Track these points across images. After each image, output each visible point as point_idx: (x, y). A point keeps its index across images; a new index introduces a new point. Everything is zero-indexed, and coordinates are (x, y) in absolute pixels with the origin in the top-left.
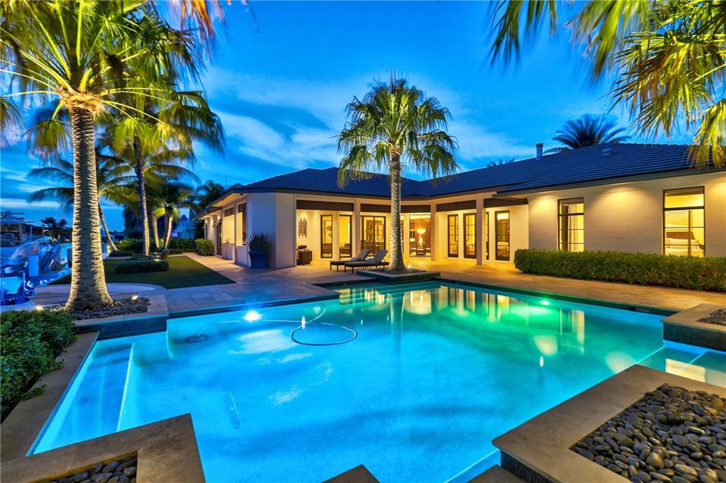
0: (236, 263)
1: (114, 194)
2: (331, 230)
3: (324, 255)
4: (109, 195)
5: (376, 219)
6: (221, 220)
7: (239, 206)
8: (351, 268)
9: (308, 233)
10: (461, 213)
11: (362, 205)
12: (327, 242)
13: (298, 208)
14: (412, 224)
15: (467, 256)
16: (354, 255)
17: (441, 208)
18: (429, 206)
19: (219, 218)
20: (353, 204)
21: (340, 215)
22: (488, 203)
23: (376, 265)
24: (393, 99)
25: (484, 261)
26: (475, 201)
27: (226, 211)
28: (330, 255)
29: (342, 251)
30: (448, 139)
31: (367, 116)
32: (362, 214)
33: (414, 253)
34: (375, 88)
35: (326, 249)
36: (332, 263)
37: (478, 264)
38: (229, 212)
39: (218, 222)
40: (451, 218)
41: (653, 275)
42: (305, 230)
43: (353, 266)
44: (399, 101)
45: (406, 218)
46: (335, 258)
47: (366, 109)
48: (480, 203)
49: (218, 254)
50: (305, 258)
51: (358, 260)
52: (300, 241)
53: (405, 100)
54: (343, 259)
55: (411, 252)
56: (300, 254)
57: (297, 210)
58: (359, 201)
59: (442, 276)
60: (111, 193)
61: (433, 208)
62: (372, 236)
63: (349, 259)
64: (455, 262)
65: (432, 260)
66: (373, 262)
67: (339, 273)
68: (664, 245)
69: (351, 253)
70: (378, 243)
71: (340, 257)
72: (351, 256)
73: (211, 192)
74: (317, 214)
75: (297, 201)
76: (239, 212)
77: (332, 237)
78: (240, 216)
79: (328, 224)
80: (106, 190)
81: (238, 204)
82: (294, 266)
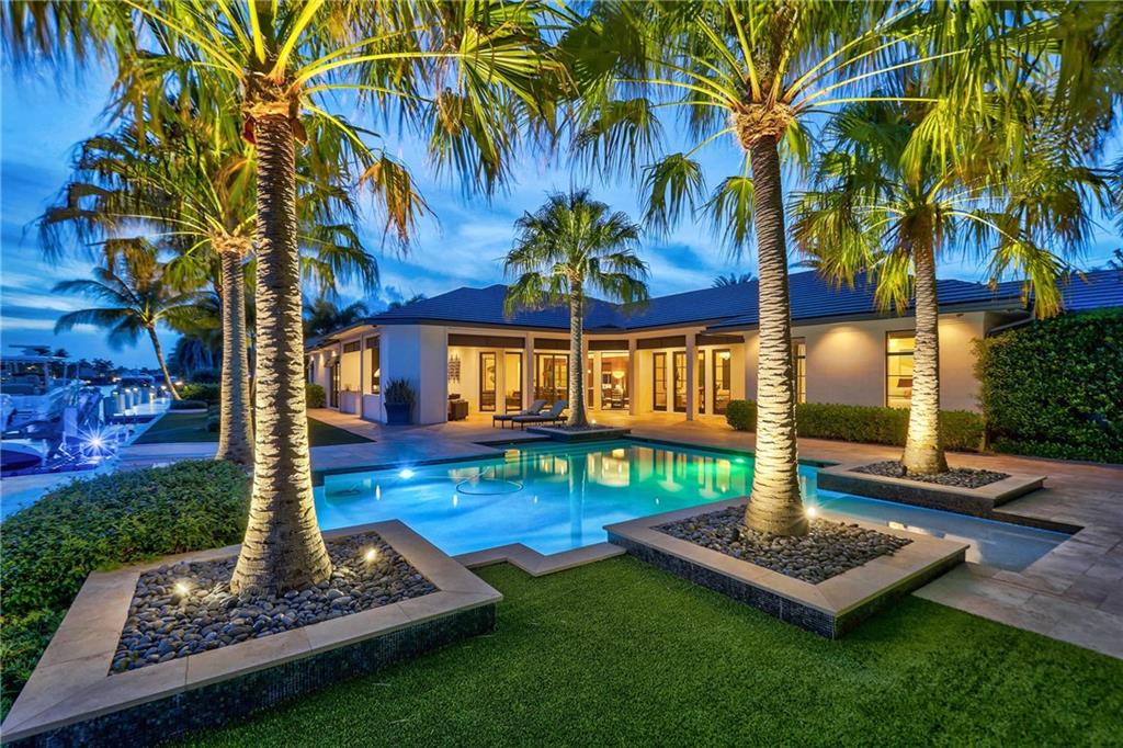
0: (363, 418)
1: (178, 319)
2: (494, 371)
3: (484, 407)
4: (171, 320)
5: (556, 357)
6: (338, 357)
7: (368, 339)
8: (520, 424)
9: (461, 375)
10: (669, 351)
11: (536, 340)
12: (488, 389)
13: (450, 344)
14: (606, 364)
15: (677, 409)
16: (525, 408)
17: (641, 344)
18: (627, 342)
19: (334, 354)
20: (523, 339)
21: (507, 353)
22: (701, 340)
23: (553, 420)
24: (572, 216)
25: (697, 416)
26: (684, 337)
27: (346, 345)
28: (492, 407)
29: (509, 401)
30: (639, 264)
31: (540, 234)
32: (535, 351)
33: (609, 405)
34: (552, 198)
35: (487, 399)
36: (496, 418)
37: (688, 419)
38: (352, 347)
39: (333, 360)
40: (657, 357)
41: (870, 431)
42: (458, 372)
43: (523, 421)
44: (578, 220)
45: (597, 356)
46: (500, 411)
47: (540, 226)
48: (690, 339)
49: (332, 405)
50: (458, 410)
51: (530, 414)
52: (453, 387)
53: (585, 217)
54: (509, 413)
55: (604, 403)
56: (453, 405)
57: (450, 348)
58: (531, 336)
59: (633, 434)
60: (173, 317)
61: (632, 344)
62: (550, 381)
63: (518, 413)
64: (662, 416)
65: (631, 414)
66: (549, 417)
67: (504, 430)
68: (887, 395)
69: (521, 405)
70: (559, 391)
71: (507, 410)
72: (521, 409)
73: (319, 314)
74: (474, 352)
75: (450, 335)
76: (368, 348)
77: (495, 382)
78: (368, 353)
79: (490, 363)
80: (165, 313)
81: (365, 337)
82: (445, 422)
